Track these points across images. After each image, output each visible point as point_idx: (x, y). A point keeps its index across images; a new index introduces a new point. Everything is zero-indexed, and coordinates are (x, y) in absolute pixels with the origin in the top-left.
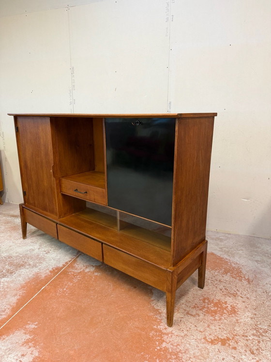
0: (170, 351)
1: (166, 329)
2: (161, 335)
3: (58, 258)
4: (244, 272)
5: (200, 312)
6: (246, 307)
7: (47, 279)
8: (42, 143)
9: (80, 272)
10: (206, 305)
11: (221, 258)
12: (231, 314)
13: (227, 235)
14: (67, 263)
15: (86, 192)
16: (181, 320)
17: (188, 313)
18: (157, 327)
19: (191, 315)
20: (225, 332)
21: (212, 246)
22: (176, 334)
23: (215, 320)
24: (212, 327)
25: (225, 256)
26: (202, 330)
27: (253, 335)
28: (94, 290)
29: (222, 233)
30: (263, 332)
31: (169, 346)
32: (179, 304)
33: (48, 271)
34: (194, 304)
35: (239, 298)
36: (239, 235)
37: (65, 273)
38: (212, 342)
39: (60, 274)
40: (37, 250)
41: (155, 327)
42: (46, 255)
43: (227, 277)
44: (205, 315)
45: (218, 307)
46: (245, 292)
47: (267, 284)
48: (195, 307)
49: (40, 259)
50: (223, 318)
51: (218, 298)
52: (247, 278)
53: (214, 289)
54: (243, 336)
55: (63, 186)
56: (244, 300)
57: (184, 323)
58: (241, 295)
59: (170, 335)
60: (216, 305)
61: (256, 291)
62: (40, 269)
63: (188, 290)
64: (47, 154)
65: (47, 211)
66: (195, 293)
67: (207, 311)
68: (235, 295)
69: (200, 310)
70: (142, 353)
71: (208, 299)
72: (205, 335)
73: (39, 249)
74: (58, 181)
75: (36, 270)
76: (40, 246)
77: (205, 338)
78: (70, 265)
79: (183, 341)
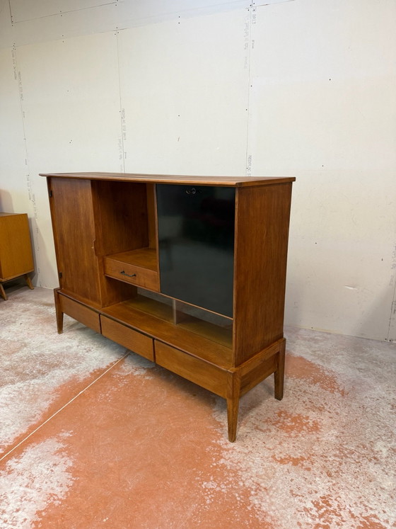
0: (229, 468)
1: (226, 444)
2: (219, 451)
3: (101, 357)
4: (339, 382)
5: (273, 428)
6: (333, 424)
7: (86, 382)
8: (82, 212)
9: (128, 375)
10: (282, 420)
11: (312, 364)
12: (312, 431)
13: (325, 335)
14: (112, 364)
15: (135, 275)
16: (246, 436)
17: (257, 428)
18: (216, 441)
19: (261, 430)
20: (300, 451)
21: (303, 348)
22: (238, 450)
23: (290, 437)
24: (285, 445)
25: (318, 362)
26: (271, 447)
27: (335, 456)
28: (143, 396)
29: (320, 332)
30: (348, 453)
31: (228, 463)
32: (247, 417)
33: (87, 373)
34: (266, 418)
35: (326, 413)
36: (342, 336)
37: (109, 376)
38: (282, 461)
39: (102, 377)
40: (75, 348)
41: (214, 441)
42: (86, 354)
43: (315, 388)
44: (278, 431)
45: (296, 422)
46: (335, 407)
47: (366, 397)
48: (266, 421)
49: (78, 358)
50: (300, 435)
51: (298, 412)
52: (341, 389)
53: (296, 401)
54: (322, 456)
55: (108, 266)
56: (331, 415)
57: (251, 439)
58: (328, 410)
59: (230, 451)
60: (294, 420)
61: (350, 406)
62: (78, 370)
63: (261, 402)
64: (87, 226)
65: (88, 298)
66: (269, 405)
67: (281, 426)
68: (321, 410)
69: (273, 425)
70: (195, 469)
71: (285, 412)
72: (274, 453)
73: (78, 346)
74: (101, 261)
75: (73, 371)
76: (80, 342)
77: (273, 457)
78: (116, 367)
79: (245, 458)
